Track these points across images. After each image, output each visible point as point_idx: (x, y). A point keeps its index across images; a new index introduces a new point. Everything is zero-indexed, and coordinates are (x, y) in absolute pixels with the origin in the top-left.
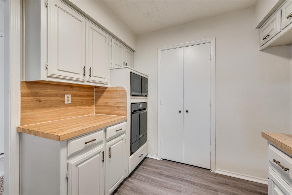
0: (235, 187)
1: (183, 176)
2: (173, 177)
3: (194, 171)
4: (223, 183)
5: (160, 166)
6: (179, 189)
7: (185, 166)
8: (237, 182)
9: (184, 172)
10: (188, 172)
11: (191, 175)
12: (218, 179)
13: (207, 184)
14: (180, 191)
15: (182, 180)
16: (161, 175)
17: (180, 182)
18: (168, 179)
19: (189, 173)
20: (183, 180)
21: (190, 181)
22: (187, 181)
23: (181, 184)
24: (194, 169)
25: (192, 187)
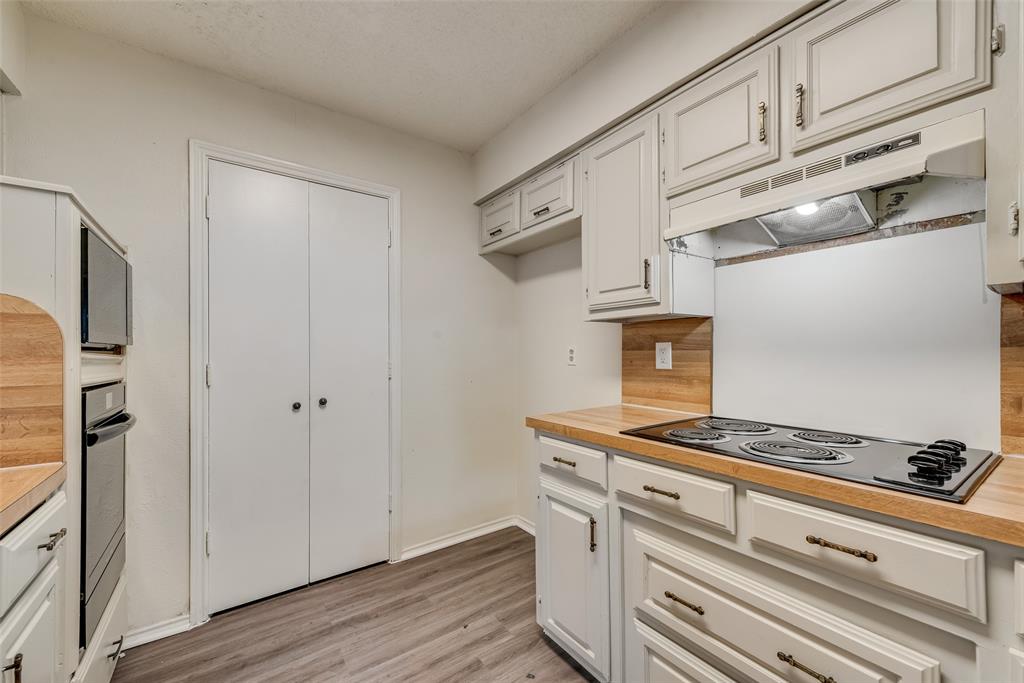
0: (449, 567)
1: (326, 618)
2: (292, 643)
3: (348, 589)
4: (427, 575)
5: (218, 645)
6: (337, 659)
7: (316, 591)
8: (449, 556)
9: (323, 608)
10: (333, 602)
11: (348, 602)
12: (413, 573)
13: (399, 597)
14: (342, 662)
15: (330, 630)
16: (243, 667)
17: (327, 639)
18: (279, 659)
19: (337, 601)
20: (332, 628)
21: (353, 619)
22: (344, 624)
23: (330, 643)
24: (346, 581)
25: (367, 629)
